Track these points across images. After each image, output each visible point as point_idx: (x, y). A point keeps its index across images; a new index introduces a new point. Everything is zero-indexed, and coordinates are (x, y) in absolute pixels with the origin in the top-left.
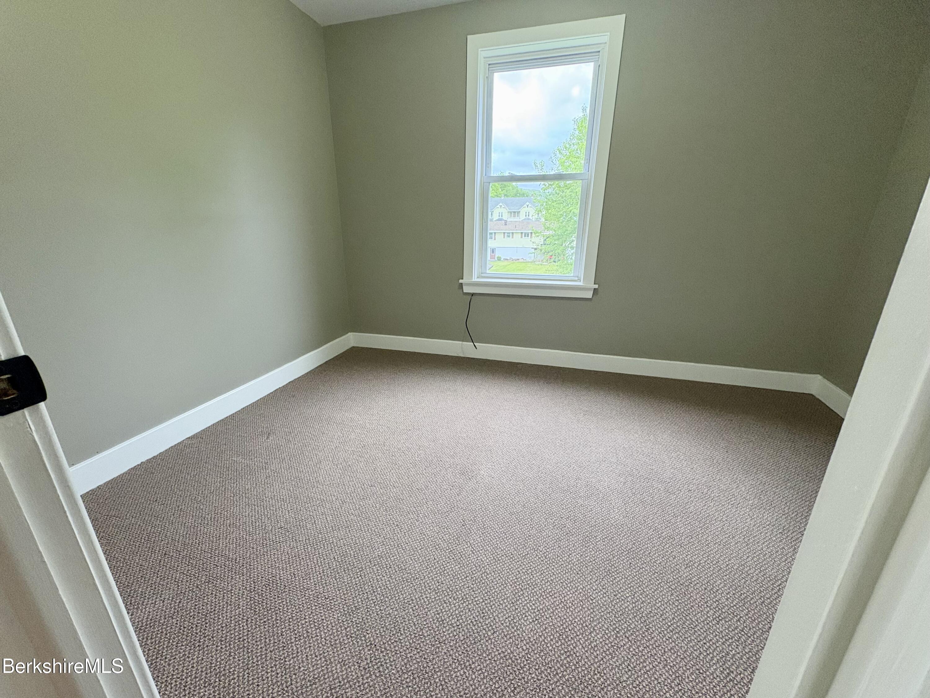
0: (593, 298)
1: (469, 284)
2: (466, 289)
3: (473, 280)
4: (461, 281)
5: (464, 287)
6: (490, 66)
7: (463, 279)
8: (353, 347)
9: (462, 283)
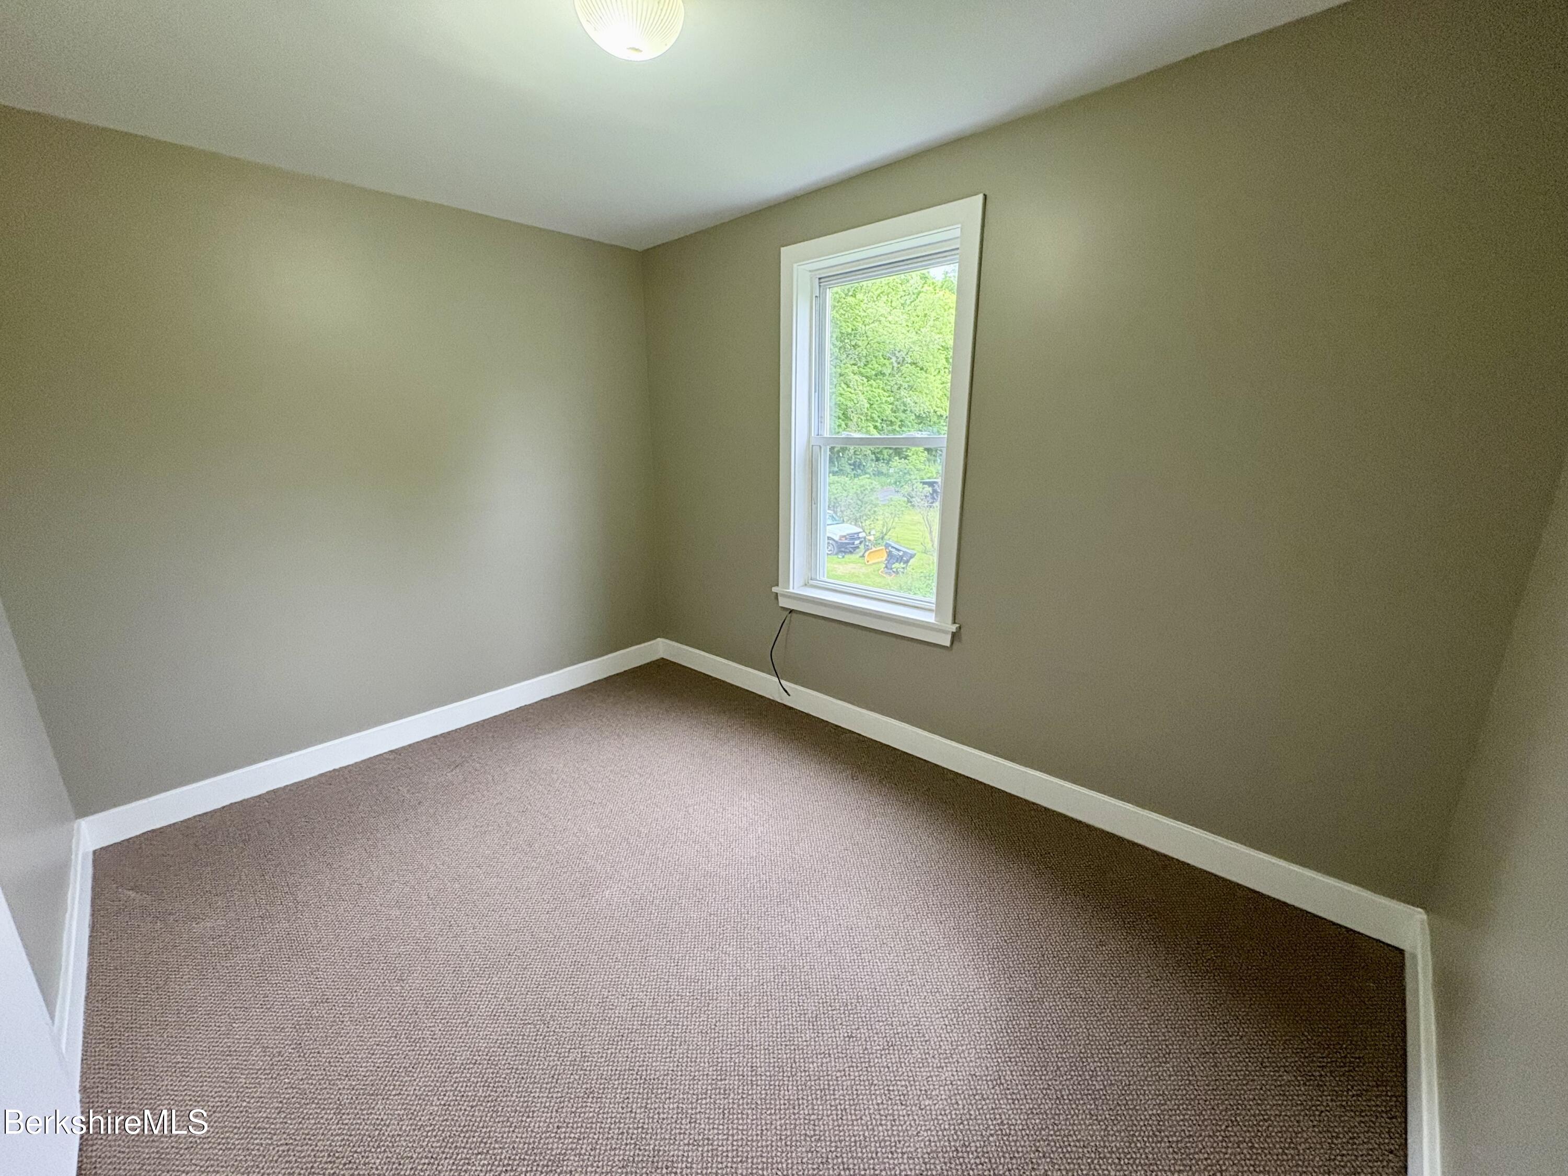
0: (955, 647)
1: (784, 596)
2: (783, 602)
3: (791, 590)
4: (774, 589)
5: (780, 598)
6: (822, 280)
7: (777, 585)
8: (663, 658)
9: (777, 594)
